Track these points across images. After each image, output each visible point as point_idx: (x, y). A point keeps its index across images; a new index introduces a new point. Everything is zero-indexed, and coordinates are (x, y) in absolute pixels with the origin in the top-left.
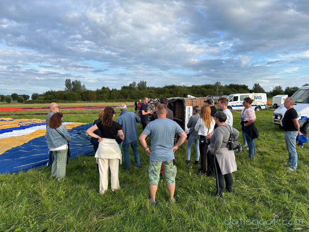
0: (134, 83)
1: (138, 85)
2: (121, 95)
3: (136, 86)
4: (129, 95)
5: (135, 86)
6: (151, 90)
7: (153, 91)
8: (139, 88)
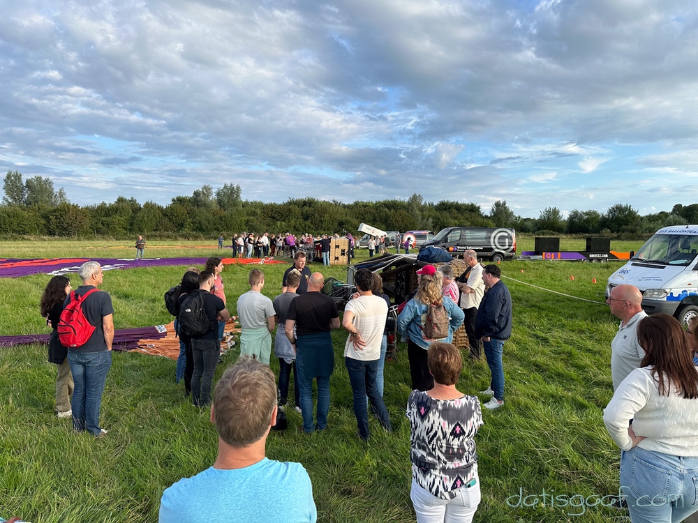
0: (208, 189)
1: (218, 194)
2: (167, 219)
3: (211, 198)
4: (189, 220)
5: (208, 196)
6: (253, 209)
7: (259, 211)
8: (220, 202)
